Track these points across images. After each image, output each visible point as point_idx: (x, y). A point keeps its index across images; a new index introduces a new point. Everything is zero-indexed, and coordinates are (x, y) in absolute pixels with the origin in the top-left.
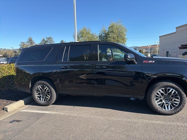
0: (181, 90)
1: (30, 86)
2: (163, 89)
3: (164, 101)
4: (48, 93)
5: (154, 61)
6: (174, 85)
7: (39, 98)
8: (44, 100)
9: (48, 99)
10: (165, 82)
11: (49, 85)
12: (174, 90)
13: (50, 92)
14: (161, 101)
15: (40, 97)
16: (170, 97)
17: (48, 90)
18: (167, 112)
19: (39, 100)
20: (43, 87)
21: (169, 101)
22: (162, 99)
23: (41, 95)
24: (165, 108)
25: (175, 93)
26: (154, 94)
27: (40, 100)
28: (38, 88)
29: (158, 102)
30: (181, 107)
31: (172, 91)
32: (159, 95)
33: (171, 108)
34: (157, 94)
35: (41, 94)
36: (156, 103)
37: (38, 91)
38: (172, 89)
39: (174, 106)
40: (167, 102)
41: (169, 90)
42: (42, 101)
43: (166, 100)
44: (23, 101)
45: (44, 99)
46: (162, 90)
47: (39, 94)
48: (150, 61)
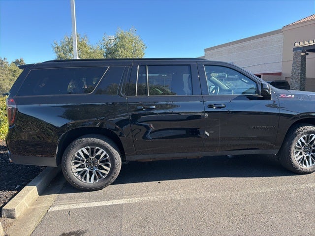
2: (305, 136)
3: (304, 155)
4: (105, 162)
5: (293, 96)
7: (82, 175)
8: (95, 179)
9: (104, 174)
10: (308, 127)
13: (109, 161)
14: (301, 154)
16: (311, 148)
17: (105, 156)
18: (308, 170)
19: (83, 180)
20: (92, 151)
21: (309, 153)
22: (302, 151)
23: (86, 168)
24: (305, 164)
26: (295, 145)
27: (85, 179)
28: (78, 154)
29: (298, 157)
33: (313, 162)
34: (298, 144)
35: (85, 166)
36: (296, 159)
37: (77, 160)
40: (307, 155)
41: (312, 137)
42: (90, 182)
44: (35, 188)
45: (95, 176)
46: (304, 138)
47: (81, 166)
48: (289, 96)
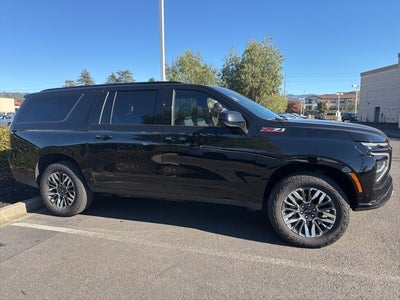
0: (338, 194)
1: (37, 173)
2: (301, 190)
5: (283, 130)
6: (325, 183)
8: (64, 205)
9: (70, 202)
10: (305, 176)
11: (72, 173)
12: (324, 195)
13: (73, 189)
14: (297, 216)
15: (56, 198)
16: (316, 210)
17: (71, 184)
18: (307, 242)
19: (54, 204)
20: (62, 178)
21: (314, 217)
23: (58, 194)
24: (303, 232)
25: (325, 199)
26: (282, 200)
27: (56, 203)
28: (51, 178)
29: (290, 218)
30: (337, 231)
31: (320, 195)
32: (291, 202)
33: (317, 232)
34: (289, 200)
35: (57, 190)
36: (286, 222)
37: (51, 184)
38: (319, 192)
39: (323, 229)
40: (310, 219)
41: (313, 193)
42: (59, 206)
43: (307, 214)
44: (25, 204)
45: (64, 203)
46: (299, 192)
47: (54, 191)
48: (276, 129)
